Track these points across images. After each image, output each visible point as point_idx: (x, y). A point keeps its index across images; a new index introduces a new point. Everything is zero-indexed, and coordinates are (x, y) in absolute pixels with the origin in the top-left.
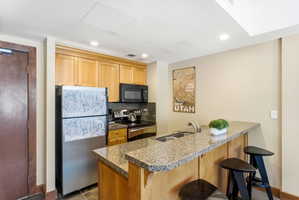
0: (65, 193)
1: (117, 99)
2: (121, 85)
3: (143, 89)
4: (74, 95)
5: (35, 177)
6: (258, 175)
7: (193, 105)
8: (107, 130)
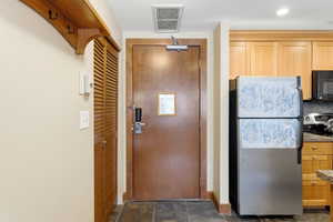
2: (314, 73)
4: (253, 89)
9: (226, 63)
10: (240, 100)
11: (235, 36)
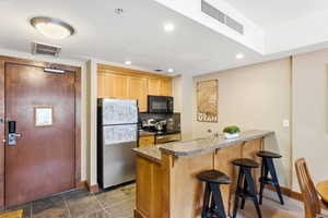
0: (105, 186)
1: (145, 110)
2: (149, 97)
3: (168, 100)
4: (112, 107)
5: (80, 174)
6: (269, 176)
7: (215, 115)
8: (138, 137)
9: (95, 86)
10: (104, 113)
11: (101, 68)
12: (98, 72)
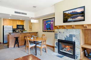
1: (16, 28)
2: (17, 25)
12: (3, 20)
